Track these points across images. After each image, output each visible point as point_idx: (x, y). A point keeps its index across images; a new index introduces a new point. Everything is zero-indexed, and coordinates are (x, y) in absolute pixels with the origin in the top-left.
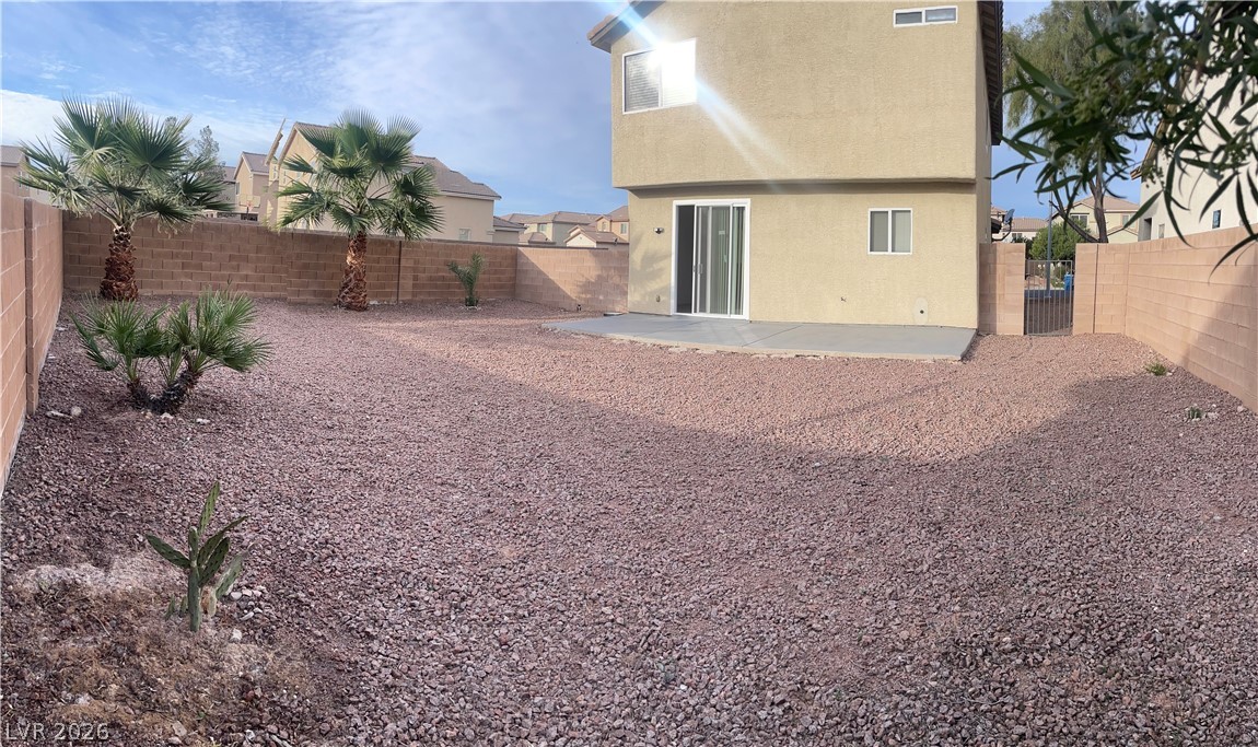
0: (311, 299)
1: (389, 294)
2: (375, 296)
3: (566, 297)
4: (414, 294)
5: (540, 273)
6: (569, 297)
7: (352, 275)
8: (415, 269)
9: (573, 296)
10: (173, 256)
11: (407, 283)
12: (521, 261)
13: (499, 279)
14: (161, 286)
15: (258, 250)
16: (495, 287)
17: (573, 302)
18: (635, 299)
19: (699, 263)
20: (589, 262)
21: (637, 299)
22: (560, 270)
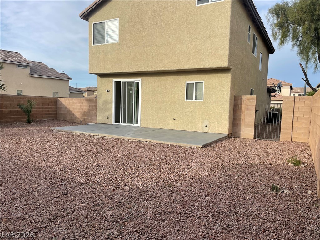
3: (76, 117)
5: (66, 108)
9: (79, 117)
12: (59, 103)
13: (48, 111)
16: (46, 114)
17: (79, 120)
18: (100, 118)
19: (123, 104)
20: (85, 103)
21: (101, 118)
22: (74, 107)
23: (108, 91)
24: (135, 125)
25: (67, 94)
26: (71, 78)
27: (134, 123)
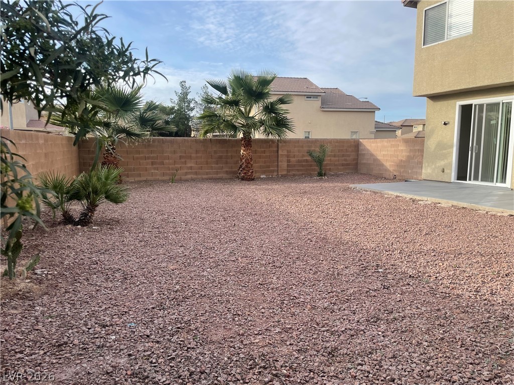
0: (225, 176)
1: (273, 171)
2: (264, 173)
3: (386, 170)
4: (288, 171)
5: (372, 155)
6: (388, 170)
7: (244, 161)
8: (288, 156)
9: (391, 169)
10: (145, 158)
11: (283, 164)
12: (361, 148)
13: (345, 160)
14: (140, 175)
15: (197, 152)
16: (343, 165)
17: (391, 174)
18: (427, 171)
19: (475, 145)
20: (402, 147)
21: (429, 171)
22: (384, 153)
23: (445, 124)
24: (499, 185)
25: (371, 133)
26: (379, 107)
27: (497, 182)
